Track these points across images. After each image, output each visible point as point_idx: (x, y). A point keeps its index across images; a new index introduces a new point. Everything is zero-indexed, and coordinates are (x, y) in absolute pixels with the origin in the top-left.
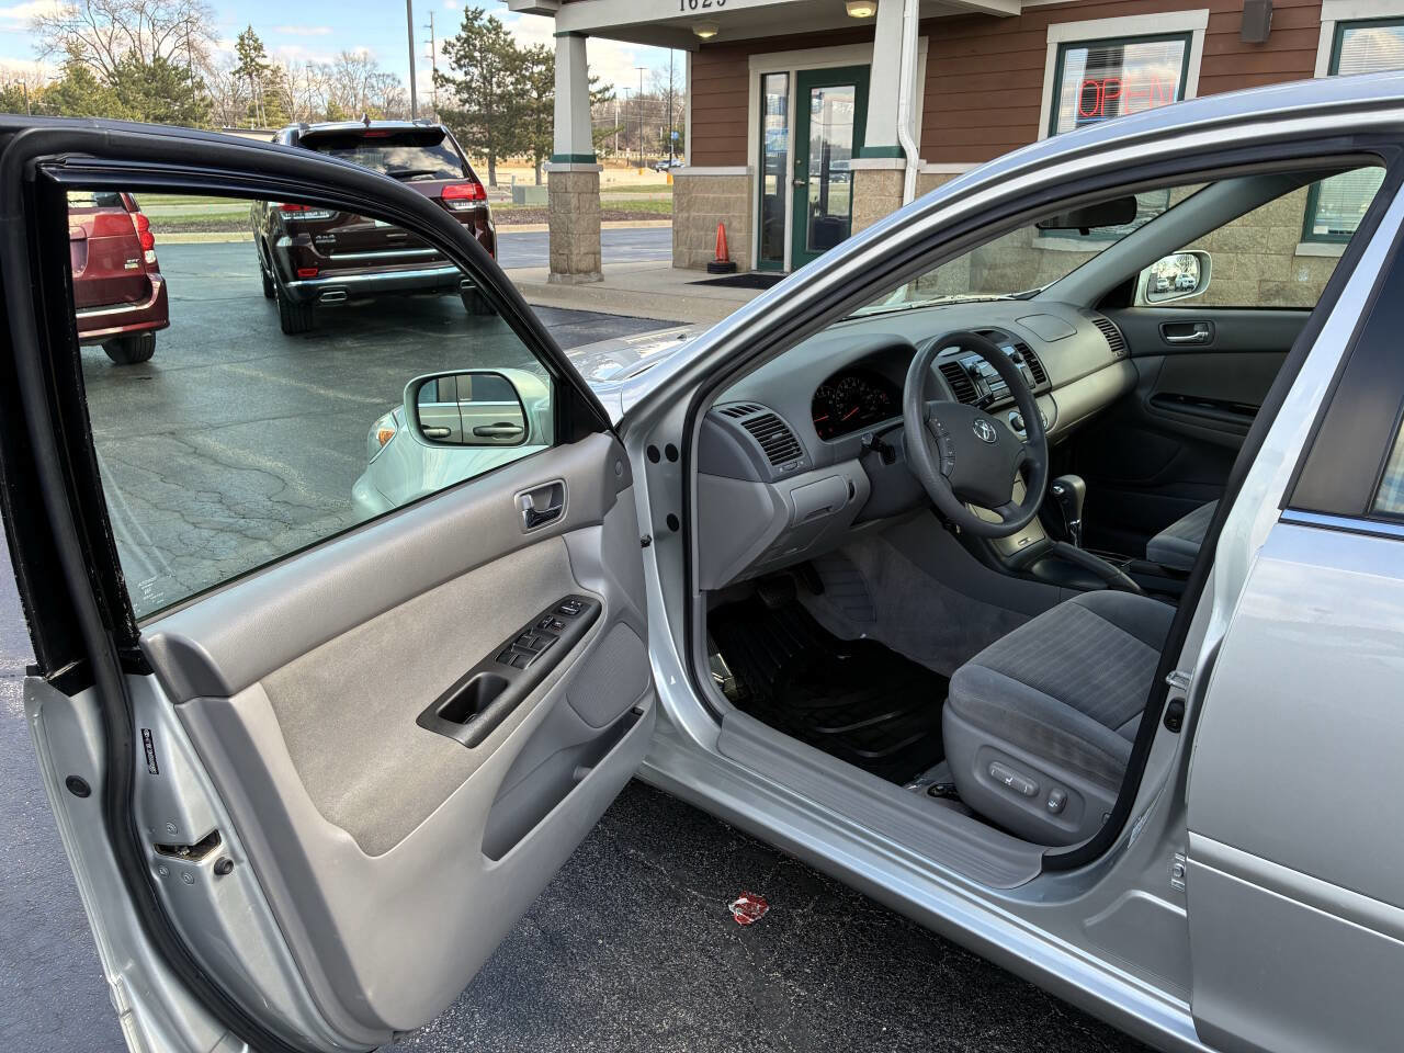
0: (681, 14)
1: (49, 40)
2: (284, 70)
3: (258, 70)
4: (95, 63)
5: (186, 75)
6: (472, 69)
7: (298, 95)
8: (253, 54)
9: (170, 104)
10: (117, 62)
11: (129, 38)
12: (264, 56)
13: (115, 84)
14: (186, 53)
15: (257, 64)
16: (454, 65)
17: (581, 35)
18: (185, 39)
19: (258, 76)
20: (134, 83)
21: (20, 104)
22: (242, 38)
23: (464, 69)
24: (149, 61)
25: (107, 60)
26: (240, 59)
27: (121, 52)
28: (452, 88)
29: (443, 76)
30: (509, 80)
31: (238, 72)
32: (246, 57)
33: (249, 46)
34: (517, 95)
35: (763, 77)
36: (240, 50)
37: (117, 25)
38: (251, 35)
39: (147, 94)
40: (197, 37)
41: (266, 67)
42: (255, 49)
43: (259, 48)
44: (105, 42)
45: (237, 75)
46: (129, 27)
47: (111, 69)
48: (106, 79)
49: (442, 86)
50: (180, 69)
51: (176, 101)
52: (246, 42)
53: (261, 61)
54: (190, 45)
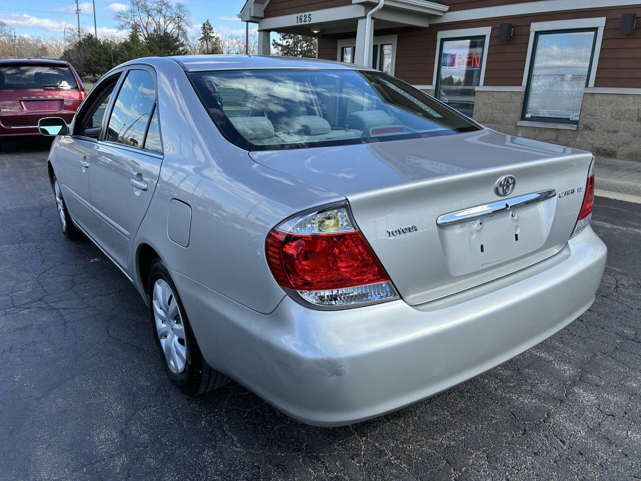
0: (296, 24)
1: (122, 23)
2: (220, 39)
3: (210, 38)
4: (141, 33)
5: (177, 40)
6: (290, 40)
7: (225, 49)
8: (208, 31)
9: (169, 52)
10: (149, 33)
11: (155, 24)
12: (213, 33)
13: (147, 43)
14: (177, 31)
15: (210, 36)
16: (282, 38)
17: (267, 31)
18: (177, 25)
19: (210, 41)
20: (155, 42)
21: (109, 50)
22: (204, 25)
23: (286, 40)
24: (162, 34)
25: (145, 33)
26: (203, 33)
27: (151, 30)
28: (280, 48)
29: (277, 43)
30: (305, 45)
31: (201, 39)
32: (205, 33)
33: (207, 29)
34: (308, 52)
35: (343, 49)
36: (203, 30)
37: (150, 18)
38: (208, 24)
39: (160, 48)
40: (182, 24)
41: (213, 37)
42: (209, 29)
43: (211, 29)
44: (145, 25)
45: (201, 41)
46: (155, 19)
47: (146, 36)
48: (144, 40)
49: (276, 47)
50: (174, 37)
51: (172, 51)
52: (206, 26)
53: (212, 35)
54: (179, 27)
